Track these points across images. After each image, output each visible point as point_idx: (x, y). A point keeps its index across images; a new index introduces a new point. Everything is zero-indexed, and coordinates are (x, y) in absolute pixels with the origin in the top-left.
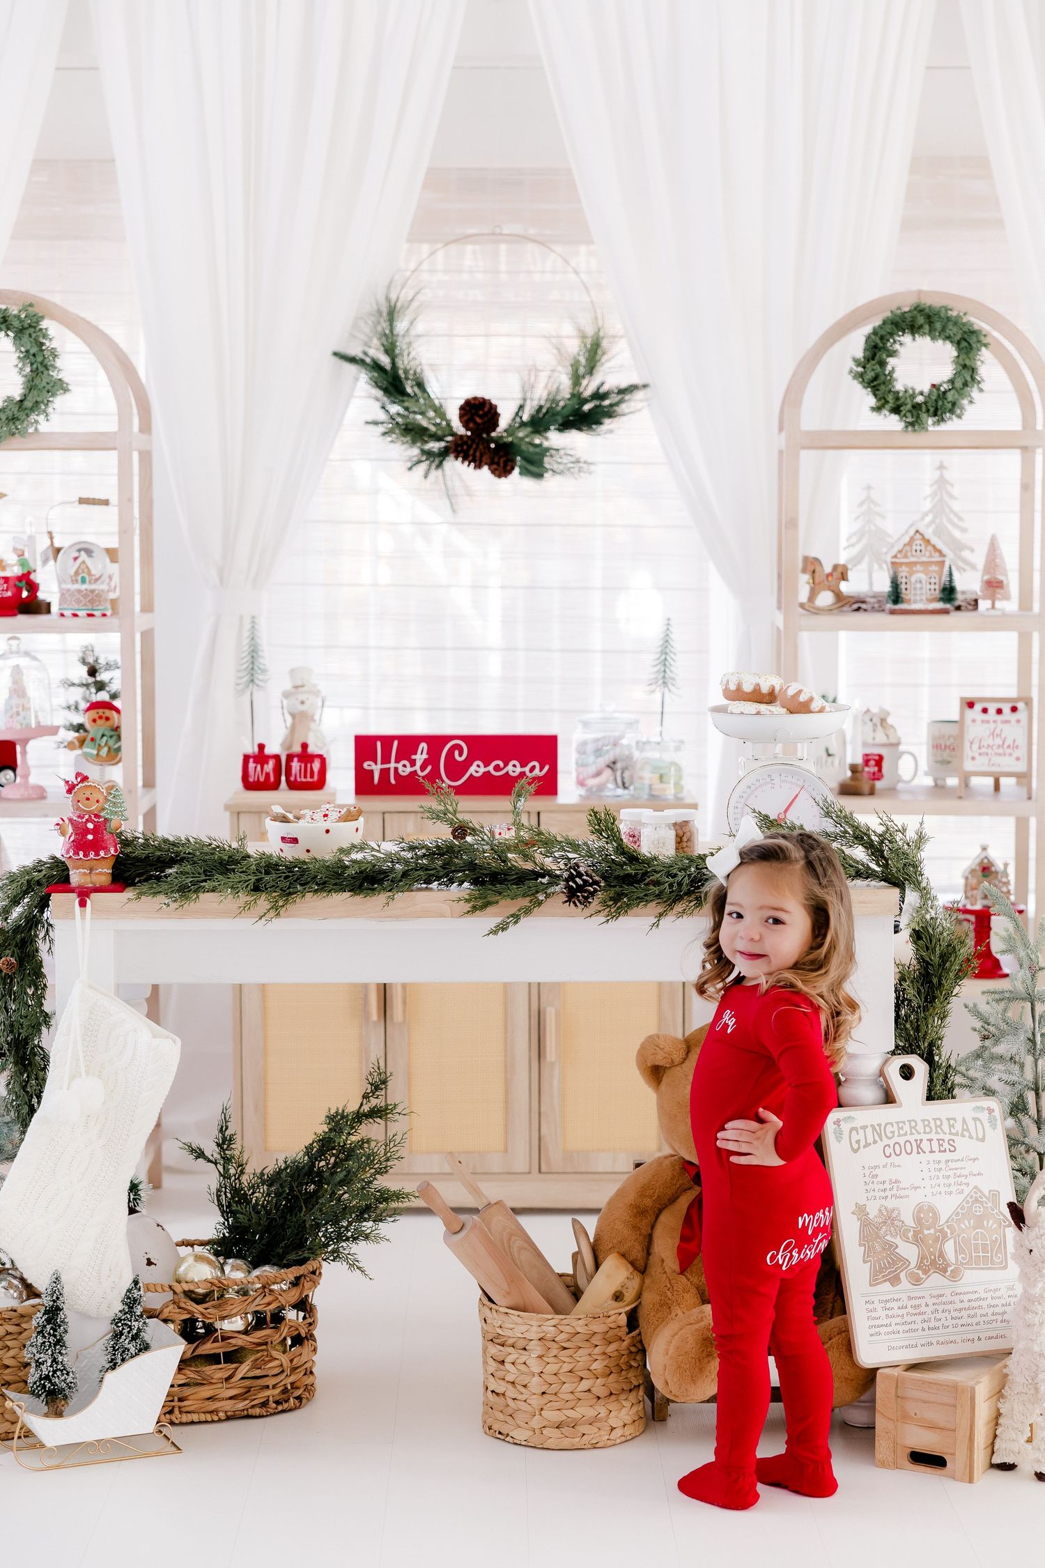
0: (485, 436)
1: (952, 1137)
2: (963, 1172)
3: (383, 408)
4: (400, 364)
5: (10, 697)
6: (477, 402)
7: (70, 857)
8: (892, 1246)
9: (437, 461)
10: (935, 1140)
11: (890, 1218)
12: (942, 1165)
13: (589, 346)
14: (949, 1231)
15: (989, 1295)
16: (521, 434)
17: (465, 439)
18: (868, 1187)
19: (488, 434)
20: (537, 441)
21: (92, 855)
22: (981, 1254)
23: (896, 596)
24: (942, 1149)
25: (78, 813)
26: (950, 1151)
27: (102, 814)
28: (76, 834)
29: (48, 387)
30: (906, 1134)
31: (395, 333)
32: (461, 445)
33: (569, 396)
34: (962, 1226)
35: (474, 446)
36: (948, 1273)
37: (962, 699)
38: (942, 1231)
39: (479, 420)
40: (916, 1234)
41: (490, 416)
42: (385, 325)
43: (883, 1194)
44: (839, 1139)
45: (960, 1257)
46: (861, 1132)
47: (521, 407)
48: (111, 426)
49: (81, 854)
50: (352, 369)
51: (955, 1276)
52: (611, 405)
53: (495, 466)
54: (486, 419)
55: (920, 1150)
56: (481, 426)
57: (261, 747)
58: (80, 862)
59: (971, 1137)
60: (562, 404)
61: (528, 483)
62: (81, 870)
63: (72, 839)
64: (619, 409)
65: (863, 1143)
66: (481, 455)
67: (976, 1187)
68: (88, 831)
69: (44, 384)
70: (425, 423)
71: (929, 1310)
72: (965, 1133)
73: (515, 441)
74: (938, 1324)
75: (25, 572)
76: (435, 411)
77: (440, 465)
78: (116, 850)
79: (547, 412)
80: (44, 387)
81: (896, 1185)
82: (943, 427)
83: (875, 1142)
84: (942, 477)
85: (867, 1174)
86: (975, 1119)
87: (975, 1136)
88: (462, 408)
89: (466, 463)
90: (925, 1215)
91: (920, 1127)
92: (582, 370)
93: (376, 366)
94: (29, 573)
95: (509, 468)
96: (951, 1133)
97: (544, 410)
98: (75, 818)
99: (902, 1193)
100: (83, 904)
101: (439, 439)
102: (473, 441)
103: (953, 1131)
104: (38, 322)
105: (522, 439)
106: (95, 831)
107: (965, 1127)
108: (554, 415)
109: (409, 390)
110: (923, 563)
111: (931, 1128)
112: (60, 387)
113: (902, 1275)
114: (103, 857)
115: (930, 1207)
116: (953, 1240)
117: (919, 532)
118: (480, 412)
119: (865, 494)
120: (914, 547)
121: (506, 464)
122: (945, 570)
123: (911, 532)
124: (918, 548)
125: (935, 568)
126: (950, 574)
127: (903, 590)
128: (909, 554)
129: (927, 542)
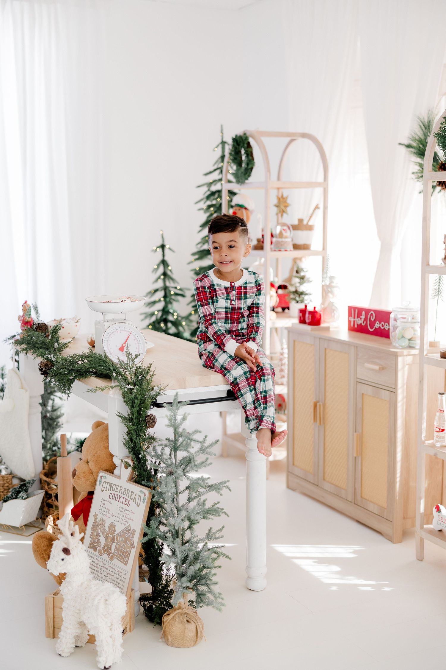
1: (130, 500)
2: (128, 517)
8: (99, 535)
10: (125, 498)
11: (102, 524)
12: (123, 510)
14: (116, 539)
15: (118, 573)
18: (101, 508)
22: (121, 554)
24: (126, 504)
26: (128, 506)
30: (117, 492)
34: (120, 539)
36: (110, 556)
38: (114, 537)
40: (106, 535)
43: (103, 512)
44: (100, 484)
45: (115, 552)
46: (106, 484)
51: (112, 559)
55: (119, 501)
59: (135, 503)
65: (105, 489)
67: (130, 525)
71: (100, 567)
72: (134, 500)
74: (100, 575)
81: (108, 511)
83: (109, 490)
85: (102, 502)
86: (139, 496)
87: (137, 503)
90: (112, 528)
91: (122, 491)
96: (130, 498)
99: (109, 515)
103: (131, 498)
107: (135, 498)
111: (125, 492)
113: (98, 549)
115: (114, 525)
116: (116, 543)
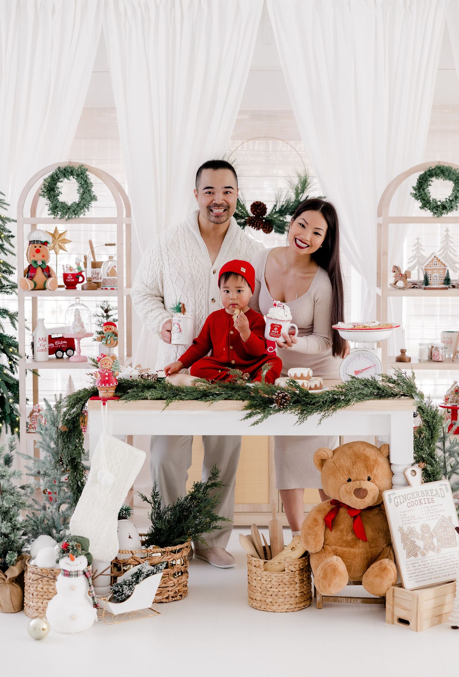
0: (261, 217)
1: (432, 497)
2: (438, 510)
5: (75, 322)
6: (258, 203)
7: (99, 386)
8: (413, 542)
10: (426, 499)
11: (412, 531)
12: (429, 508)
13: (302, 182)
14: (434, 534)
16: (275, 216)
17: (253, 218)
18: (403, 519)
19: (262, 217)
20: (282, 219)
21: (107, 385)
22: (446, 542)
23: (426, 282)
24: (429, 502)
25: (102, 369)
26: (432, 503)
27: (111, 370)
28: (101, 377)
29: (89, 198)
30: (415, 498)
32: (251, 221)
33: (294, 201)
34: (439, 531)
35: (257, 221)
36: (435, 550)
38: (432, 534)
39: (258, 211)
40: (422, 536)
41: (263, 209)
44: (390, 501)
45: (439, 544)
46: (398, 498)
47: (275, 206)
48: (114, 214)
49: (103, 385)
51: (437, 551)
53: (265, 229)
54: (261, 210)
55: (421, 504)
56: (259, 213)
58: (103, 388)
59: (439, 496)
60: (291, 204)
61: (277, 235)
62: (103, 391)
63: (100, 379)
65: (399, 503)
66: (259, 225)
67: (443, 516)
68: (106, 376)
69: (87, 197)
71: (430, 565)
73: (273, 219)
74: (432, 571)
75: (80, 271)
76: (241, 207)
78: (117, 384)
79: (286, 207)
81: (413, 518)
83: (404, 502)
84: (447, 234)
85: (402, 514)
88: (252, 206)
89: (254, 227)
90: (425, 528)
91: (420, 495)
92: (299, 191)
94: (81, 272)
95: (270, 229)
97: (285, 207)
98: (101, 371)
99: (416, 521)
100: (104, 404)
101: (243, 218)
102: (256, 219)
104: (85, 173)
105: (276, 218)
106: (108, 376)
107: (437, 493)
108: (288, 209)
110: (437, 269)
111: (424, 494)
112: (94, 198)
113: (418, 553)
114: (111, 386)
115: (426, 525)
116: (436, 537)
117: (435, 256)
118: (259, 207)
119: (416, 241)
120: (434, 263)
121: (269, 229)
122: (446, 272)
123: (433, 257)
124: (435, 263)
125: (442, 271)
126: (448, 274)
127: (429, 280)
128: (432, 265)
129: (439, 260)
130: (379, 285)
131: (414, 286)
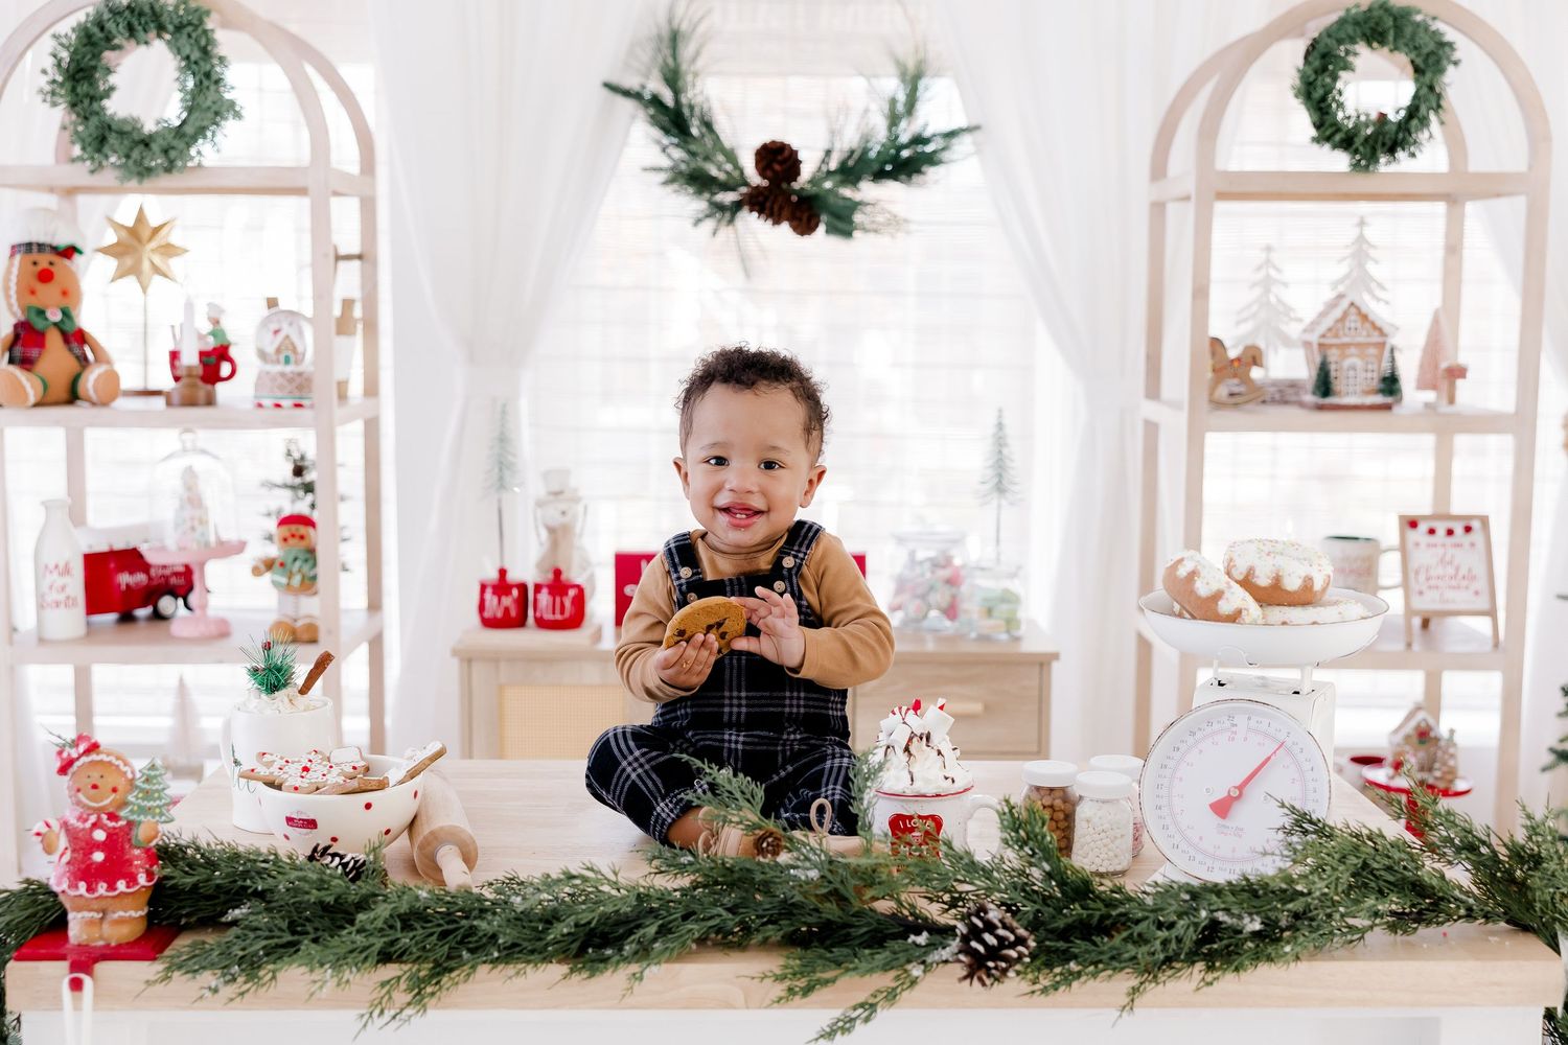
0: (784, 186)
3: (664, 150)
4: (684, 100)
5: (182, 507)
6: (774, 147)
7: (63, 892)
9: (728, 215)
13: (908, 81)
16: (828, 185)
17: (762, 190)
19: (789, 185)
20: (847, 194)
21: (102, 889)
23: (1324, 386)
25: (78, 812)
27: (122, 813)
28: (74, 851)
29: (214, 108)
31: (679, 60)
32: (757, 196)
33: (885, 139)
35: (772, 198)
37: (1402, 518)
39: (777, 167)
41: (789, 163)
42: (667, 52)
47: (828, 153)
49: (83, 886)
50: (629, 105)
52: (935, 152)
53: (796, 222)
54: (785, 166)
56: (780, 176)
57: (503, 572)
58: (82, 902)
60: (876, 149)
61: (835, 242)
62: (88, 914)
63: (67, 857)
64: (945, 156)
66: (781, 209)
68: (98, 846)
69: (209, 103)
70: (714, 172)
73: (821, 193)
76: (726, 157)
77: (731, 221)
78: (150, 875)
79: (859, 158)
80: (209, 108)
82: (1393, 168)
84: (1361, 239)
88: (757, 154)
89: (763, 218)
92: (900, 108)
93: (656, 101)
95: (813, 223)
97: (856, 156)
98: (73, 821)
100: (76, 985)
101: (733, 189)
102: (771, 192)
104: (201, 22)
105: (829, 190)
106: (109, 845)
108: (866, 162)
109: (695, 131)
110: (1358, 345)
112: (231, 109)
114: (122, 893)
117: (1352, 304)
118: (778, 159)
119: (1264, 255)
120: (1347, 324)
121: (809, 220)
122: (1387, 354)
123: (1345, 304)
124: (1353, 325)
125: (1372, 351)
126: (1393, 360)
127: (1332, 379)
128: (1341, 333)
129: (1365, 317)
130: (1153, 391)
131: (1283, 395)
